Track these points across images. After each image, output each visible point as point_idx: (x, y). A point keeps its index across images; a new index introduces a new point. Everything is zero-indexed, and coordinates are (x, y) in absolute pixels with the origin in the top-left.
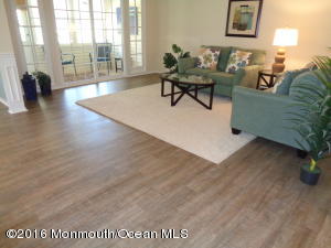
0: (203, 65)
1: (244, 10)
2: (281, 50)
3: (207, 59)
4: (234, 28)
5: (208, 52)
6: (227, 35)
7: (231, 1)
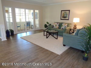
0: (55, 27)
1: (65, 13)
2: (75, 23)
5: (56, 24)
6: (61, 19)
7: (62, 11)
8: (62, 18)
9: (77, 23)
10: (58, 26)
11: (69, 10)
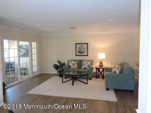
0: (72, 67)
1: (81, 47)
2: (101, 60)
3: (74, 65)
5: (73, 62)
6: (76, 55)
7: (76, 44)
8: (78, 54)
10: (77, 66)
11: (87, 44)
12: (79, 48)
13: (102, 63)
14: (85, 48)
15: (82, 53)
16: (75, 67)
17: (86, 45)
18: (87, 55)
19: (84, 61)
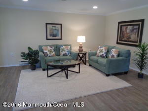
1: (54, 28)
3: (50, 51)
4: (50, 36)
5: (49, 48)
6: (47, 39)
7: (47, 24)
9: (83, 43)
10: (54, 53)
11: (61, 24)
12: (51, 30)
13: (82, 47)
14: (58, 30)
15: (54, 36)
16: (52, 54)
17: (60, 26)
18: (61, 39)
19: (62, 46)
